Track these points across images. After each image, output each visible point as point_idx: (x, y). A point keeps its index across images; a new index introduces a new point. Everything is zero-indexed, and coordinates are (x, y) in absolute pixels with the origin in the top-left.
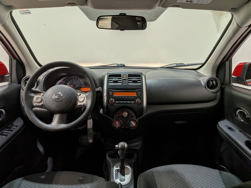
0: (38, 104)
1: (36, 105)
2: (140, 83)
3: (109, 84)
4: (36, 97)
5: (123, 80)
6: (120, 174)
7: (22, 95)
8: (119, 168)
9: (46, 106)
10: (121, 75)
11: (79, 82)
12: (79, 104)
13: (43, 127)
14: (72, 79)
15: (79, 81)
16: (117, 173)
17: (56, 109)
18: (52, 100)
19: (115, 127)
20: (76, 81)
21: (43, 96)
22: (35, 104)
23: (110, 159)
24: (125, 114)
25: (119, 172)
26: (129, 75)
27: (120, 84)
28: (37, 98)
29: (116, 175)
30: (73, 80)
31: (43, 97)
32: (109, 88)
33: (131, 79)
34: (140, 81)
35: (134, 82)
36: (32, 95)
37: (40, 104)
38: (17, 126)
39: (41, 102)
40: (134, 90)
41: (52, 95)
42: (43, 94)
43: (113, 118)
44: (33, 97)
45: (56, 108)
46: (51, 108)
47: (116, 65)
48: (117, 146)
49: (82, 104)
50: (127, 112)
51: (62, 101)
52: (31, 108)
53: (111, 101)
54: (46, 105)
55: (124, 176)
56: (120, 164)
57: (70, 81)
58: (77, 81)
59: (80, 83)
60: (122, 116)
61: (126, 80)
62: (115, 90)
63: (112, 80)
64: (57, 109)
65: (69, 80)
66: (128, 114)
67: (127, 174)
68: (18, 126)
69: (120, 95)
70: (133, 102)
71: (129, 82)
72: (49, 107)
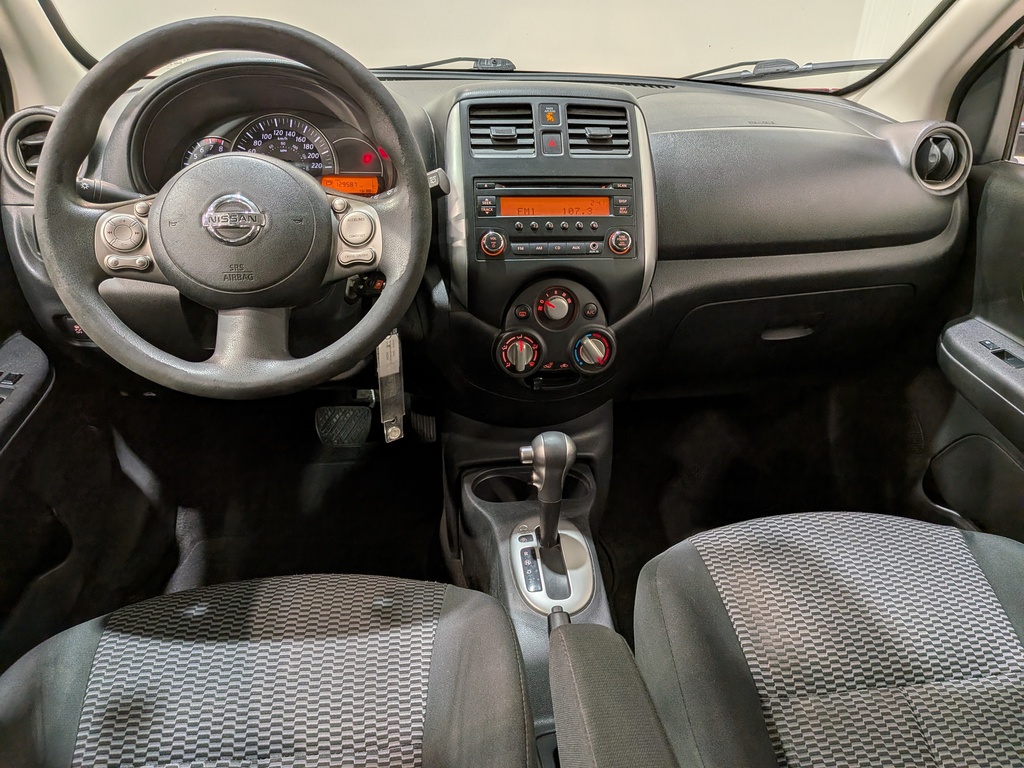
0: (125, 260)
1: (116, 263)
2: (627, 151)
3: (476, 156)
4: (107, 220)
5: (545, 132)
6: (545, 567)
7: (14, 217)
8: (534, 543)
9: (175, 269)
10: (528, 107)
11: (307, 147)
12: (345, 255)
13: (170, 379)
14: (270, 129)
15: (308, 142)
16: (528, 562)
17: (227, 283)
18: (206, 236)
19: (513, 368)
20: (292, 141)
21: (145, 214)
22: (109, 261)
23: (483, 507)
24: (559, 306)
25: (539, 561)
26: (570, 107)
27: (531, 154)
28: (117, 229)
29: (529, 572)
30: (274, 137)
31: (145, 220)
32: (474, 178)
33: (582, 126)
34: (625, 142)
35: (598, 143)
36: (88, 209)
37: (138, 260)
38: (15, 379)
39: (140, 245)
40: (600, 185)
41: (201, 210)
42: (143, 204)
43: (501, 326)
44: (91, 223)
45: (231, 277)
46: (203, 278)
47: (470, 65)
48: (526, 451)
49: (364, 254)
50: (564, 295)
51: (259, 242)
52: (90, 279)
53: (489, 241)
54: (170, 262)
55: (563, 572)
56: (536, 522)
57: (264, 141)
58: (299, 139)
59: (315, 150)
60: (544, 317)
61: (558, 132)
62: (507, 185)
63: (487, 136)
64: (234, 283)
65: (258, 136)
66: (573, 306)
67: (576, 567)
68: (21, 376)
69: (531, 212)
70: (594, 245)
71: (573, 146)
72: (193, 273)
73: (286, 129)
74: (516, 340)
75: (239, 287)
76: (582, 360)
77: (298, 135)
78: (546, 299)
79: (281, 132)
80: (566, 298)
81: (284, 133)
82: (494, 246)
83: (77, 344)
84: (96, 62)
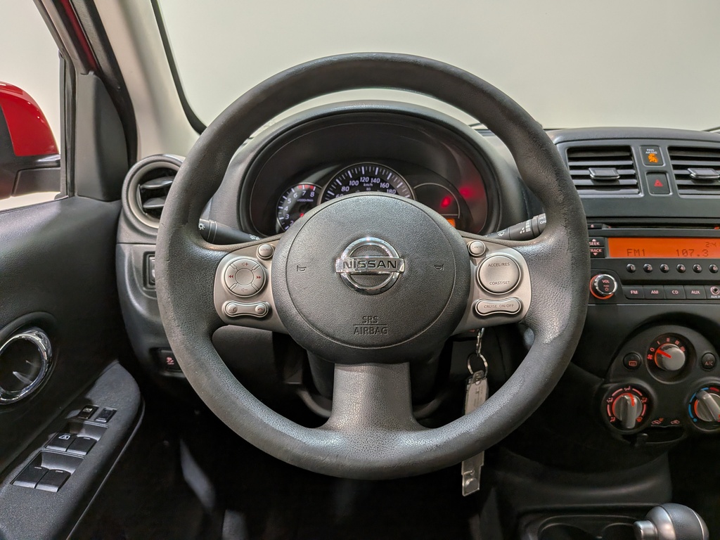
0: (244, 307)
1: (235, 310)
3: (581, 196)
4: (228, 262)
5: (650, 173)
7: (127, 254)
9: (299, 318)
10: (628, 149)
12: (484, 305)
14: (357, 177)
17: (357, 337)
18: (338, 282)
19: (619, 424)
20: (377, 186)
21: (269, 256)
22: (228, 307)
26: (671, 149)
27: (636, 194)
28: (238, 272)
31: (269, 265)
33: (686, 167)
35: (704, 184)
36: (211, 251)
37: (257, 306)
39: (261, 290)
40: (712, 226)
41: (333, 255)
42: (265, 246)
43: (604, 374)
44: (213, 265)
45: (363, 330)
46: (331, 331)
48: (645, 527)
49: (506, 304)
50: (679, 343)
51: (397, 291)
52: (204, 327)
54: (294, 311)
58: (383, 185)
61: (664, 173)
62: (614, 225)
63: (587, 177)
64: (366, 337)
65: (345, 183)
66: (690, 357)
68: (114, 412)
69: (641, 253)
70: (716, 290)
71: (681, 187)
72: (320, 324)
73: (372, 176)
74: (623, 392)
75: (369, 342)
76: (696, 417)
77: (383, 181)
78: (657, 347)
79: (367, 179)
80: (680, 346)
81: (370, 180)
82: (607, 289)
83: (167, 374)
84: (205, 127)
